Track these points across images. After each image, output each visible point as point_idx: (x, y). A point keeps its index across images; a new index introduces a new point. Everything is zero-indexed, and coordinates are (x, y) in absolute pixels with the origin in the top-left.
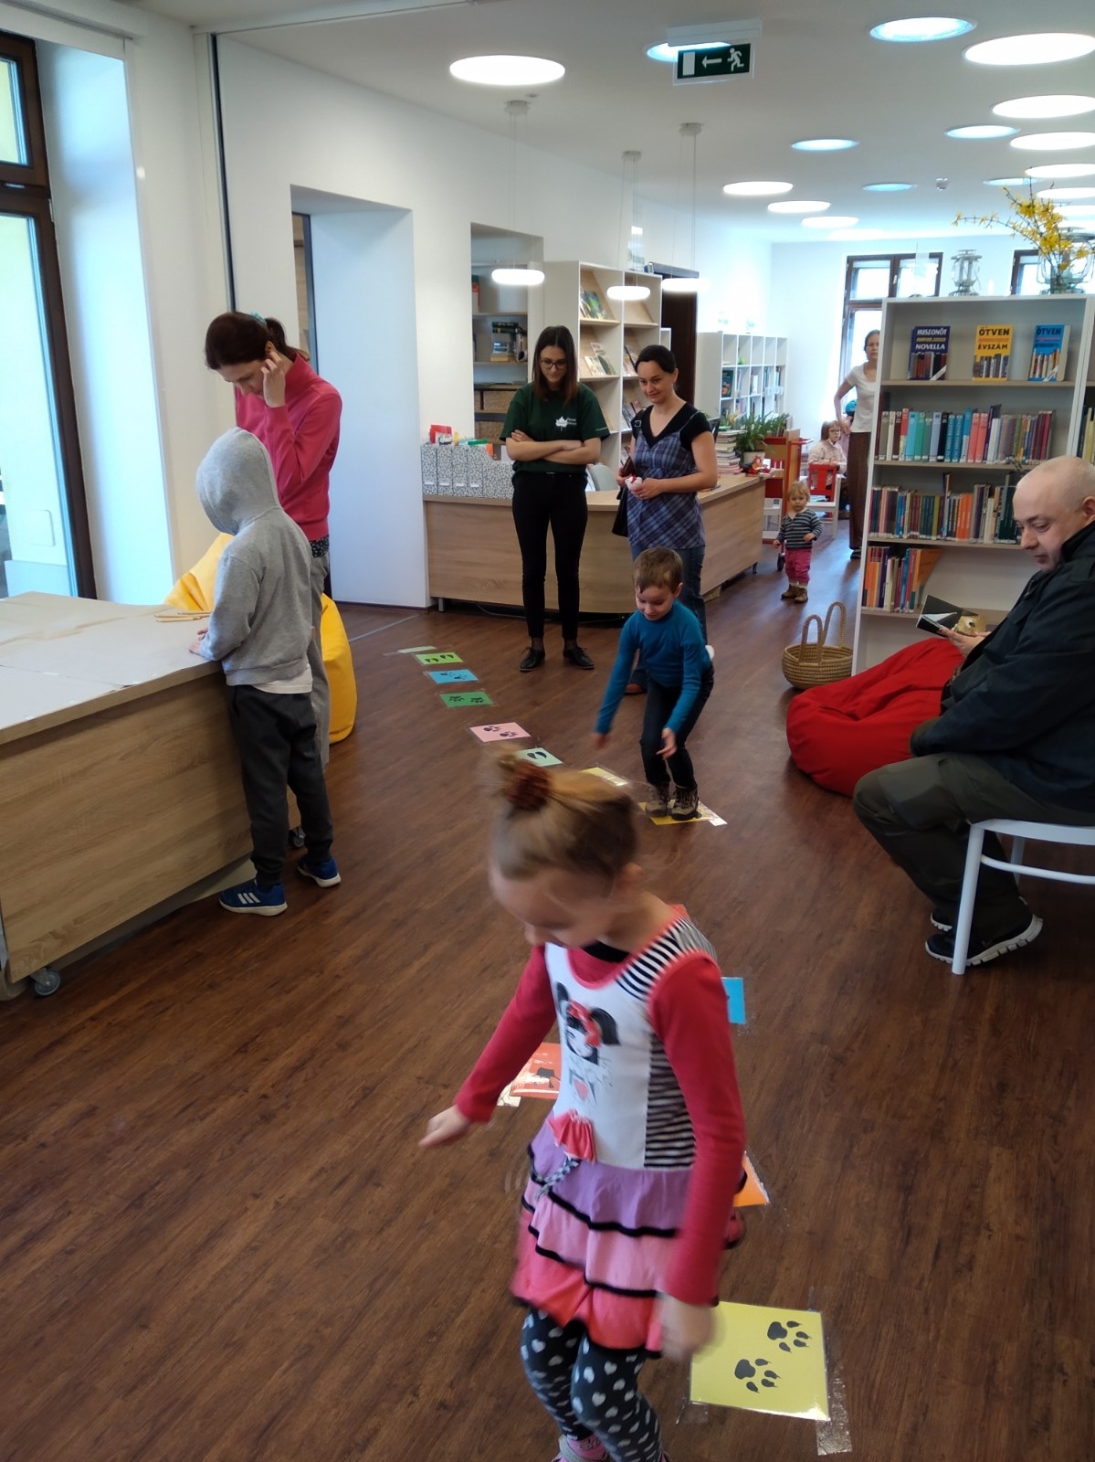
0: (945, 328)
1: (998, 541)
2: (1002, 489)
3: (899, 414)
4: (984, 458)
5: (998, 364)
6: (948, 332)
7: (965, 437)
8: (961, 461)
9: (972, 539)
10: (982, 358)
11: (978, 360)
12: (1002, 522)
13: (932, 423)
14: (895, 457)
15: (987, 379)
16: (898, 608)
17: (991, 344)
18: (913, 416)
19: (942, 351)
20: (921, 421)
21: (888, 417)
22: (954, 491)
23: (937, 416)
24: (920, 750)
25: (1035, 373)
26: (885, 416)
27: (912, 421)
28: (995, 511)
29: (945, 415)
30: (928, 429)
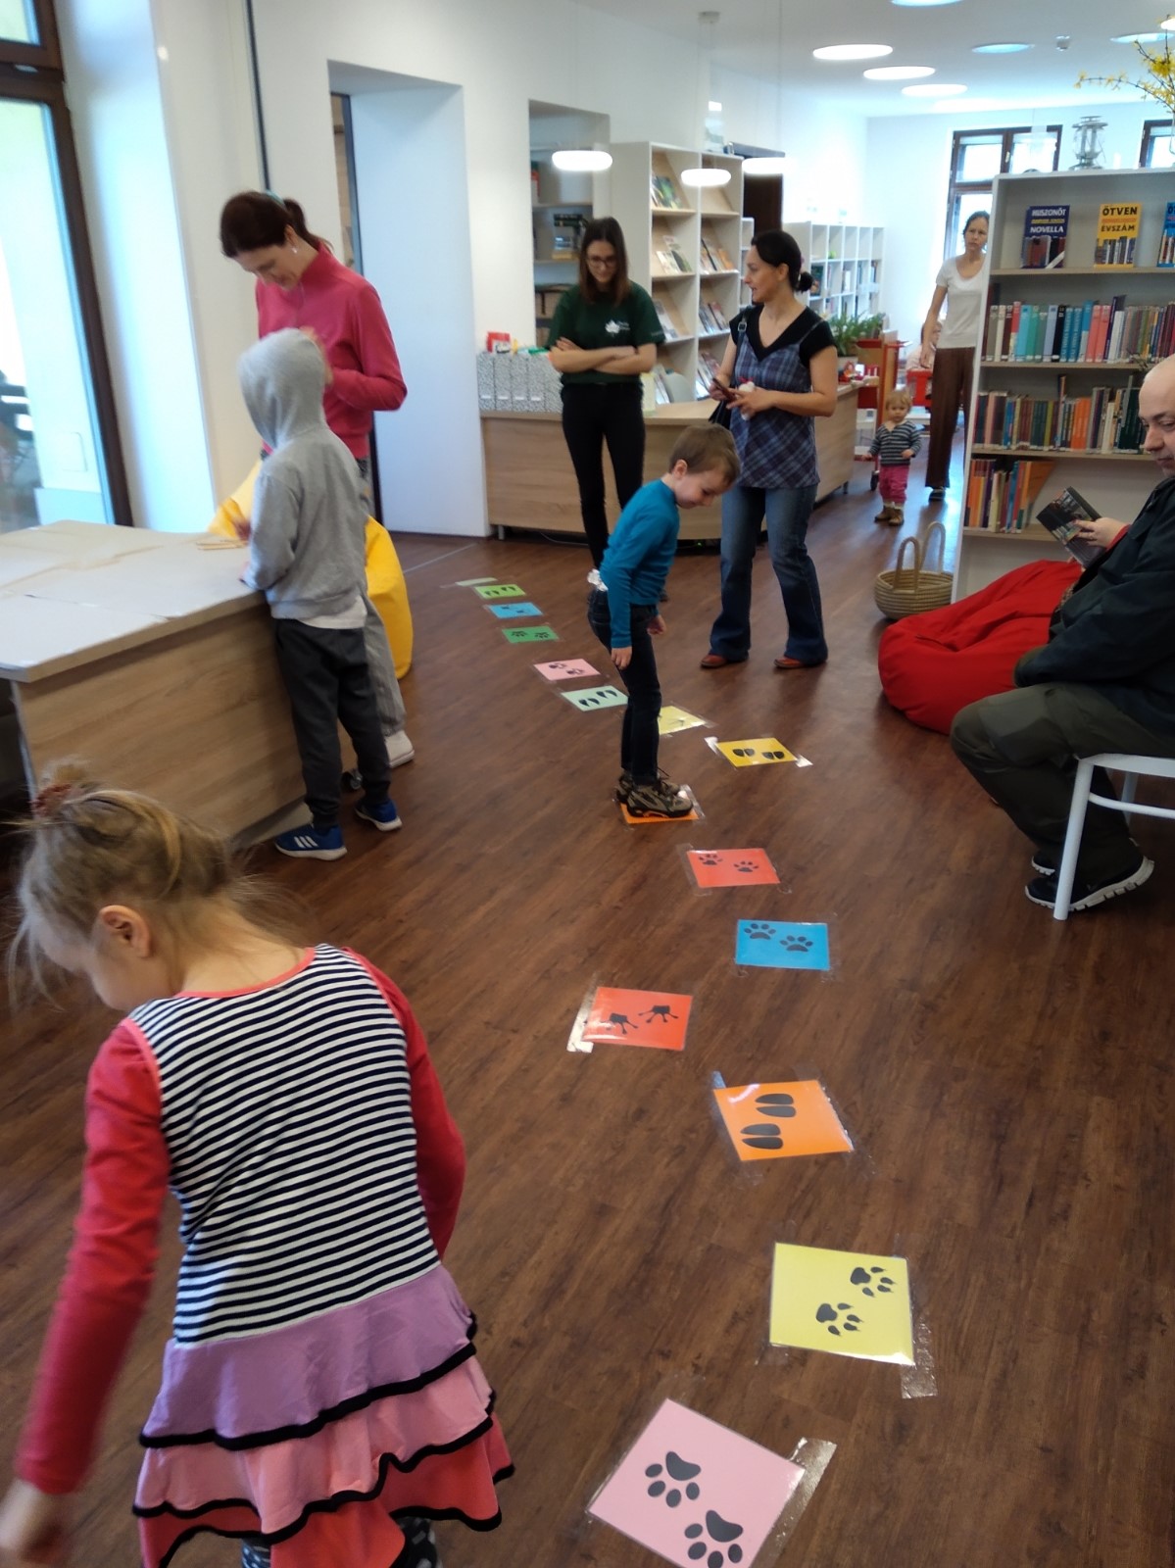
0: (1063, 207)
1: (1118, 450)
2: (1124, 392)
3: (1010, 307)
4: (1105, 356)
5: (1123, 248)
6: (1067, 213)
7: (1084, 334)
8: (1081, 360)
9: (1088, 449)
10: (1105, 241)
11: (1101, 244)
12: (1123, 430)
13: (1046, 317)
14: (1004, 357)
15: (1111, 266)
16: (1004, 528)
17: (1117, 224)
18: (1026, 310)
19: (1060, 234)
20: (1035, 316)
21: (997, 311)
22: (1069, 394)
23: (1053, 310)
24: (1025, 679)
25: (1164, 257)
26: (995, 311)
27: (1024, 316)
28: (1115, 417)
29: (1062, 309)
30: (1041, 325)
